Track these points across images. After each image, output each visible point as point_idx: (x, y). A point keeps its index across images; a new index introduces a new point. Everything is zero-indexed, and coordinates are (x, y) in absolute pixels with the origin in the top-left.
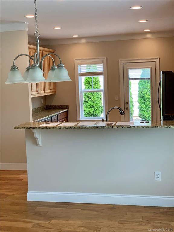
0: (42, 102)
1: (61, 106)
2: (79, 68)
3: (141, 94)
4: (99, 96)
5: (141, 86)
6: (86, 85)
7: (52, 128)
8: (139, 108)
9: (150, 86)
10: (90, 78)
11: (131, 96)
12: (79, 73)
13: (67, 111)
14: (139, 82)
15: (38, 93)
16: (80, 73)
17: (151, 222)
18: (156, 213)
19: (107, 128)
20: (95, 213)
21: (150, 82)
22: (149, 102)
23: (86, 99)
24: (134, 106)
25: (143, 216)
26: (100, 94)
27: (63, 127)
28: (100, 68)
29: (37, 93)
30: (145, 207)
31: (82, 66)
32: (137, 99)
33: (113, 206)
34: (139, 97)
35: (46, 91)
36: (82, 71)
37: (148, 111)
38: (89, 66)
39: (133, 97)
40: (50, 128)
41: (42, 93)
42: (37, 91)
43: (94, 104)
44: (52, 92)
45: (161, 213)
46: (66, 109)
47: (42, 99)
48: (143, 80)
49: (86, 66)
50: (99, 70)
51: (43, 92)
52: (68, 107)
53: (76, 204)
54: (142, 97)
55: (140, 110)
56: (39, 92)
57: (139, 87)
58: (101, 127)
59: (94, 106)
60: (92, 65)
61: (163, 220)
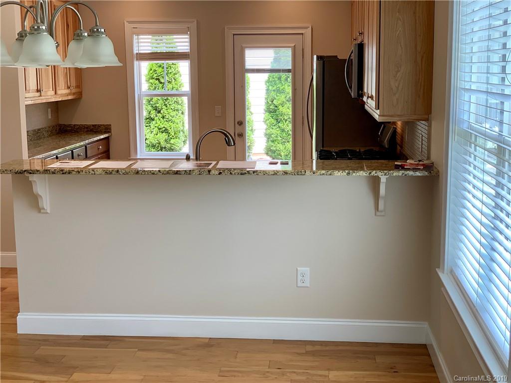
0: (50, 117)
1: (93, 125)
2: (135, 41)
3: (270, 105)
4: (179, 107)
5: (270, 87)
6: (151, 81)
7: (74, 173)
8: (266, 135)
9: (290, 88)
10: (160, 66)
11: (248, 109)
12: (135, 52)
13: (107, 139)
14: (267, 79)
15: (40, 96)
16: (137, 53)
17: (287, 372)
18: (298, 354)
19: (198, 173)
20: (170, 356)
21: (290, 80)
22: (287, 122)
23: (150, 113)
24: (255, 130)
25: (270, 361)
26: (180, 102)
27: (100, 171)
28: (182, 43)
29: (38, 94)
30: (275, 342)
31: (141, 37)
32: (263, 116)
33: (207, 341)
34: (266, 111)
35: (59, 92)
36: (141, 48)
37: (284, 142)
38: (157, 38)
39: (252, 109)
40: (70, 172)
41: (49, 96)
42: (38, 91)
43: (167, 125)
44: (74, 94)
45: (307, 353)
46: (105, 133)
47: (49, 110)
48: (276, 75)
49: (150, 37)
50: (179, 48)
51: (53, 93)
52: (110, 129)
53: (127, 339)
54: (272, 111)
55: (268, 138)
56: (43, 93)
57: (267, 90)
58: (185, 171)
59: (166, 129)
60: (164, 37)
61: (312, 368)
